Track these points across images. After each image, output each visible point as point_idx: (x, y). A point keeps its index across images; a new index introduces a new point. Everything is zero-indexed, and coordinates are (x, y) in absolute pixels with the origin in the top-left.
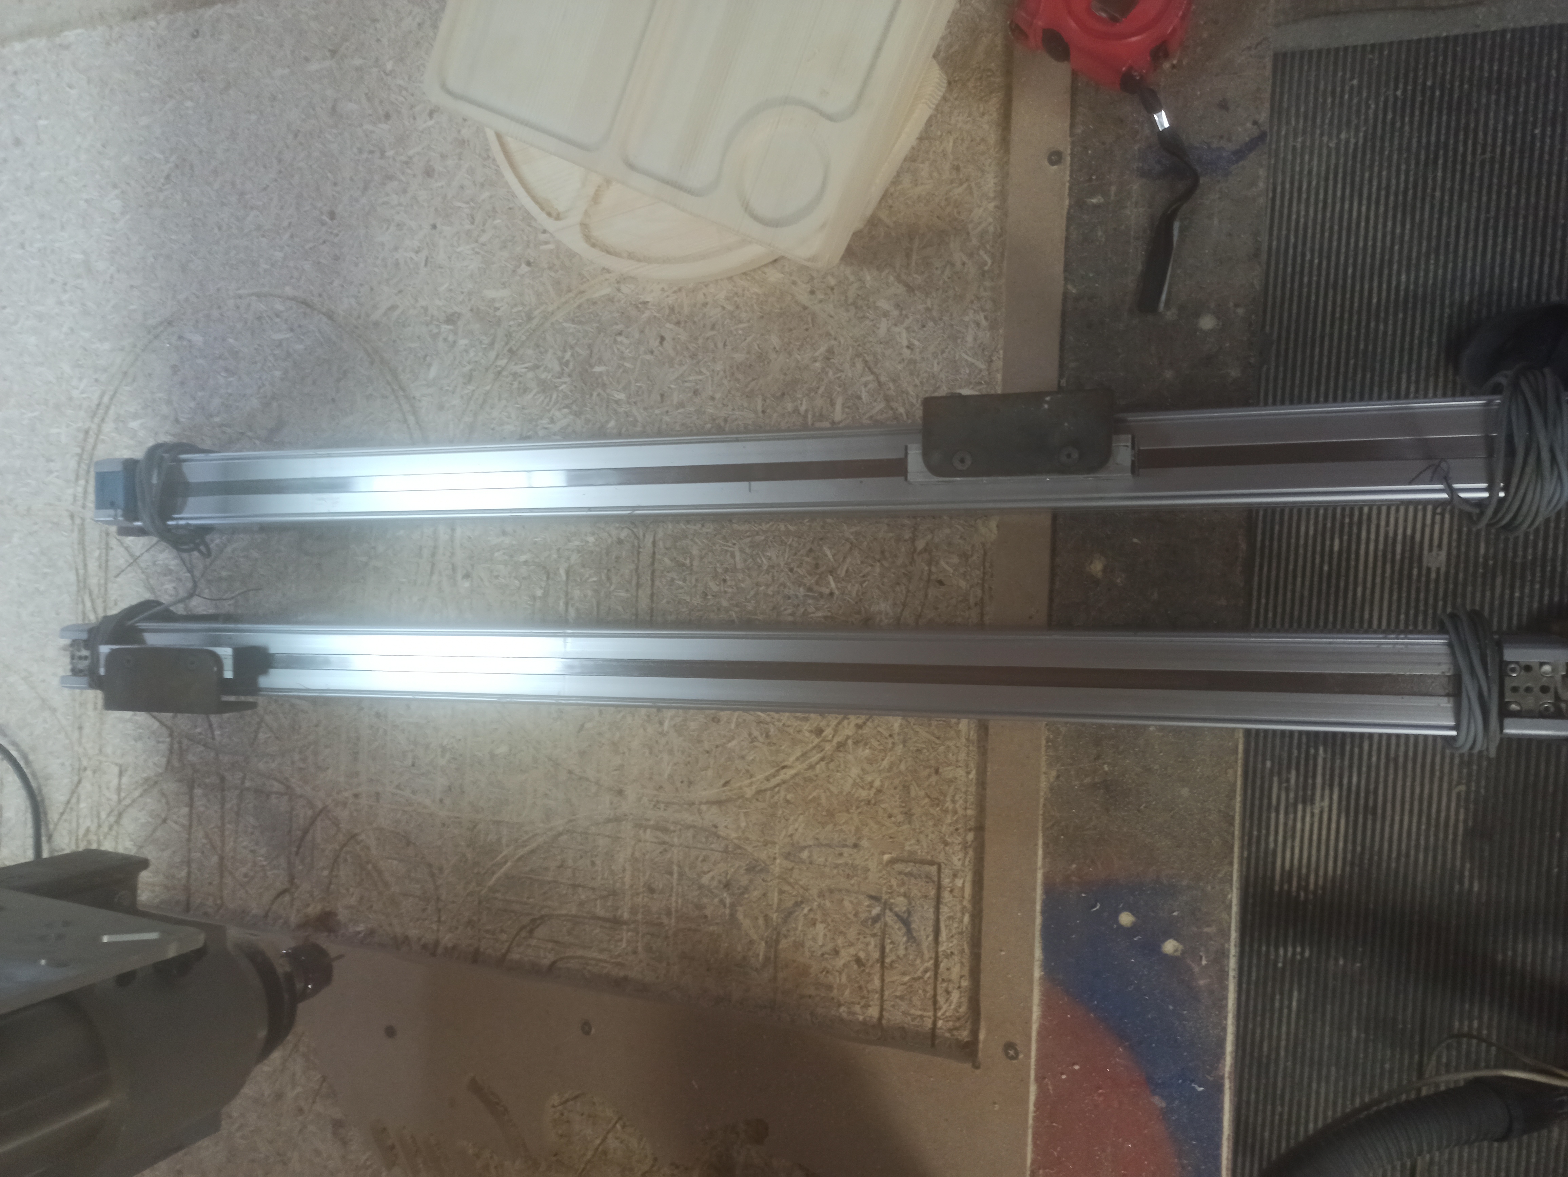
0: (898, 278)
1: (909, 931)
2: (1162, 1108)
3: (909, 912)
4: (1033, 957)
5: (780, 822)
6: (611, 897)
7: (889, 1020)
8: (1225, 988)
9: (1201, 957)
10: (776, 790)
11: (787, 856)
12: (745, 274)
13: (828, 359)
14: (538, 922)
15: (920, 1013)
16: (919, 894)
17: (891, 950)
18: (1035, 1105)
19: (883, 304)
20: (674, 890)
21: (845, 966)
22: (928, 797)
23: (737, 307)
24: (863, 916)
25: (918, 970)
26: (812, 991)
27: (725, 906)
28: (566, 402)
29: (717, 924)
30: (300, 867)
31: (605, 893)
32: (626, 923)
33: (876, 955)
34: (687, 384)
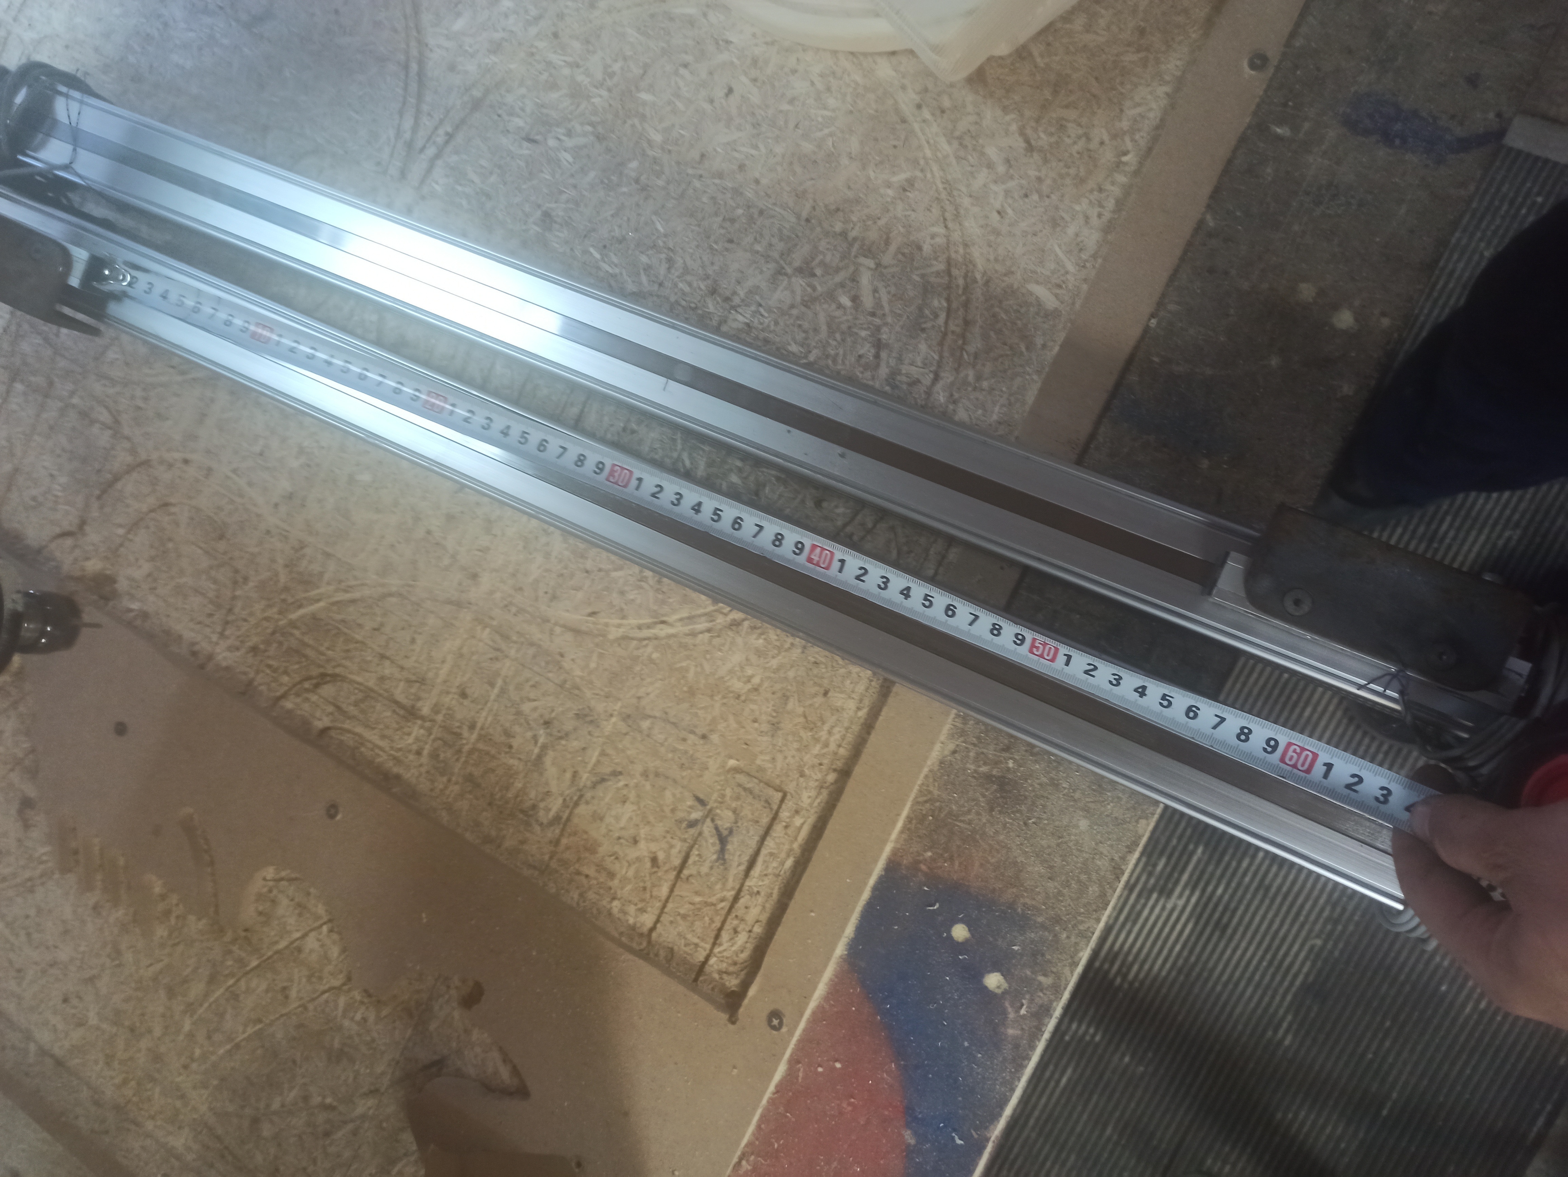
0: (1022, 132)
1: (722, 851)
2: (909, 1145)
3: (731, 831)
4: (843, 932)
5: (633, 678)
6: (418, 685)
7: (660, 935)
8: (1033, 1048)
9: (1022, 1005)
10: (645, 642)
11: (626, 718)
12: (852, 53)
13: (905, 190)
14: (328, 678)
15: (696, 940)
16: (750, 816)
17: (695, 863)
18: (777, 1086)
19: (992, 152)
20: (489, 705)
21: (638, 859)
22: (805, 717)
23: (829, 89)
24: (680, 815)
25: (714, 895)
26: (591, 871)
27: (536, 743)
28: (593, 118)
29: (520, 759)
30: (97, 514)
31: (413, 678)
32: (422, 718)
33: (677, 862)
34: (736, 155)
